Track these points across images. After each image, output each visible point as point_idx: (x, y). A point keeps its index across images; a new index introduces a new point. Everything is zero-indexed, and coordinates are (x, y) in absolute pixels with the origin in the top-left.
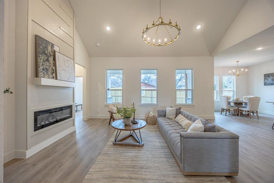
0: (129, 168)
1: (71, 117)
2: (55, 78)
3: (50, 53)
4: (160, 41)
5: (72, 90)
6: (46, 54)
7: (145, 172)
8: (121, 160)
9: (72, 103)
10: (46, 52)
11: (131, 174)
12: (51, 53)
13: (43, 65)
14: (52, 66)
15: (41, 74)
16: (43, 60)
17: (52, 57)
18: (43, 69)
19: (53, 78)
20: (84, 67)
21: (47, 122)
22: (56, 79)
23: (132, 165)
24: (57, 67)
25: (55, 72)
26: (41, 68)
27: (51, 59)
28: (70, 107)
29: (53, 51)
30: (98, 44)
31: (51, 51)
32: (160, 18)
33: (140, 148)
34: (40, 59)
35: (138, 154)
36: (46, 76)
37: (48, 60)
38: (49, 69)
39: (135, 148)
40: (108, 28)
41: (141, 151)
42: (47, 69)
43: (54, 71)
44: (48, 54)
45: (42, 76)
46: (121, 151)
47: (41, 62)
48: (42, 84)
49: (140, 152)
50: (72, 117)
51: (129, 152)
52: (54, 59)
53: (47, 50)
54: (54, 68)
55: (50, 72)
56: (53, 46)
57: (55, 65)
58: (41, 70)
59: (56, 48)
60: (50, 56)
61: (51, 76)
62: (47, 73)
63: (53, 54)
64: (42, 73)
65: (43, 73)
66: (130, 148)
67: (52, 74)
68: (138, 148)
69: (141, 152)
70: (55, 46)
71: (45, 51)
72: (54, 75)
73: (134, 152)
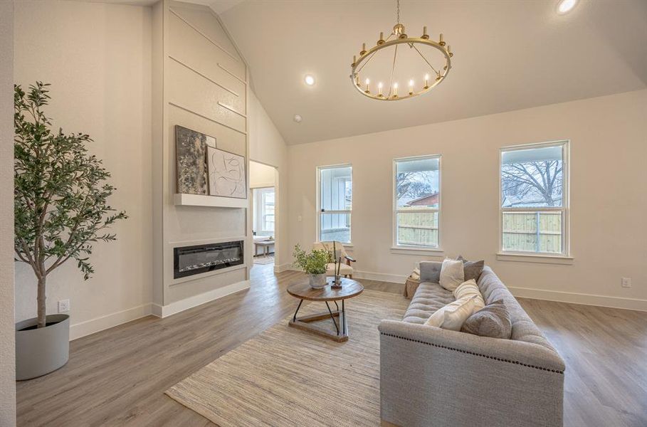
0: (281, 373)
1: (241, 262)
2: (206, 193)
3: (198, 151)
4: (396, 86)
5: (244, 213)
6: (191, 154)
7: (305, 390)
8: (280, 355)
9: (244, 236)
10: (192, 150)
11: (277, 385)
12: (201, 150)
13: (186, 172)
14: (201, 173)
15: (183, 188)
16: (187, 164)
17: (202, 158)
18: (187, 179)
19: (204, 192)
20: (276, 168)
21: (195, 267)
22: (209, 194)
23: (290, 371)
24: (210, 173)
25: (206, 182)
26: (183, 178)
27: (200, 161)
28: (239, 245)
29: (204, 146)
30: (298, 118)
31: (201, 147)
32: (397, 26)
33: (336, 343)
34: (182, 163)
35: (320, 354)
36: (192, 190)
37: (194, 163)
38: (197, 178)
39: (325, 342)
40: (310, 81)
41: (332, 349)
42: (192, 178)
43: (206, 180)
44: (196, 153)
45: (184, 190)
46: (293, 341)
47: (183, 167)
48: (183, 204)
49: (328, 351)
50: (243, 263)
51: (306, 345)
52: (206, 161)
53: (194, 147)
54: (205, 175)
55: (198, 184)
56: (204, 137)
57: (206, 170)
58: (183, 181)
59: (210, 141)
60: (199, 155)
61: (200, 190)
62: (193, 185)
63: (204, 152)
64: (184, 186)
65: (187, 185)
66: (314, 339)
67: (202, 186)
68: (333, 343)
69: (332, 352)
70: (208, 138)
71: (190, 150)
72: (205, 187)
73: (316, 347)
